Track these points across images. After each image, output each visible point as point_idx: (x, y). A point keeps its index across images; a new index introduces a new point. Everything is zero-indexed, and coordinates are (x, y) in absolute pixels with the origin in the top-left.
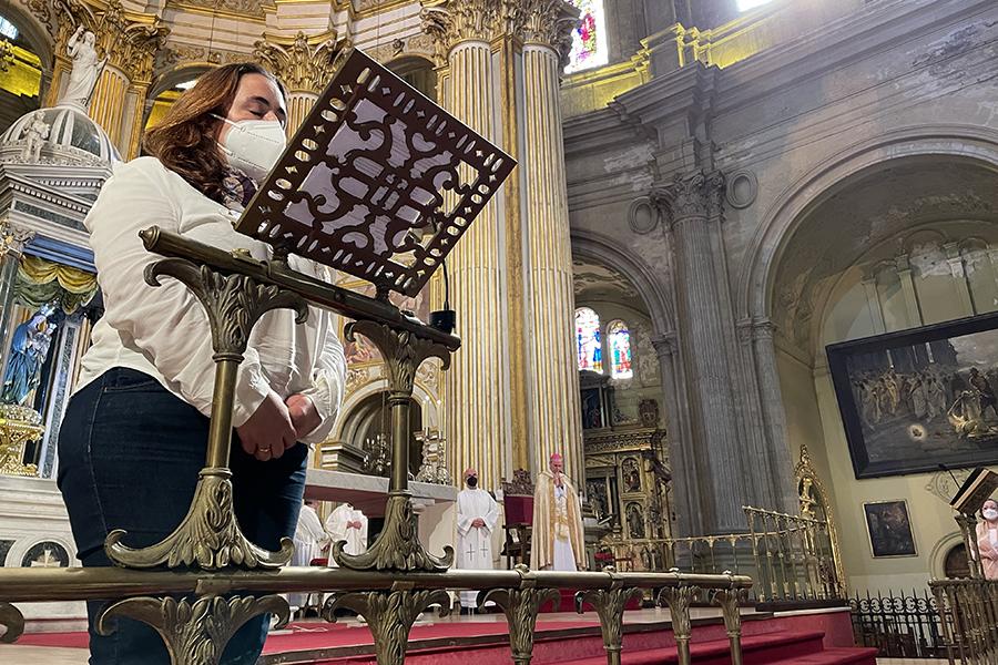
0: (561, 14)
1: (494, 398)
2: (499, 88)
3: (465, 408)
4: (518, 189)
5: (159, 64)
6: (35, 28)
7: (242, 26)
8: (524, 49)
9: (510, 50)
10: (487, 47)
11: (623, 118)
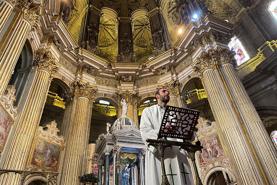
0: (229, 54)
1: (251, 167)
2: (219, 78)
3: (242, 172)
4: (234, 102)
5: (138, 100)
6: (113, 101)
7: (153, 86)
8: (222, 66)
9: (218, 68)
10: (212, 69)
11: (261, 71)
